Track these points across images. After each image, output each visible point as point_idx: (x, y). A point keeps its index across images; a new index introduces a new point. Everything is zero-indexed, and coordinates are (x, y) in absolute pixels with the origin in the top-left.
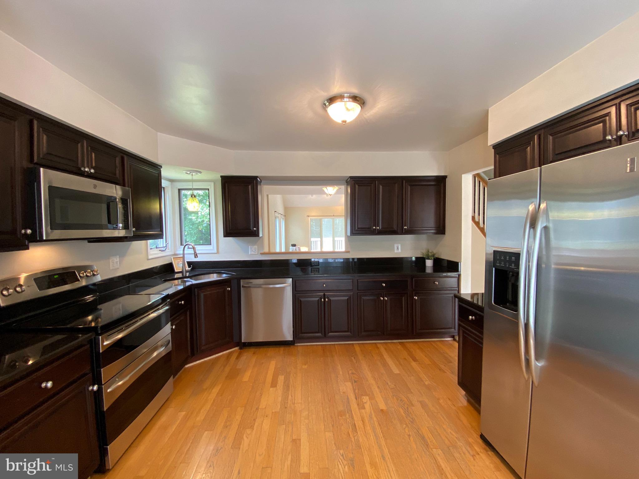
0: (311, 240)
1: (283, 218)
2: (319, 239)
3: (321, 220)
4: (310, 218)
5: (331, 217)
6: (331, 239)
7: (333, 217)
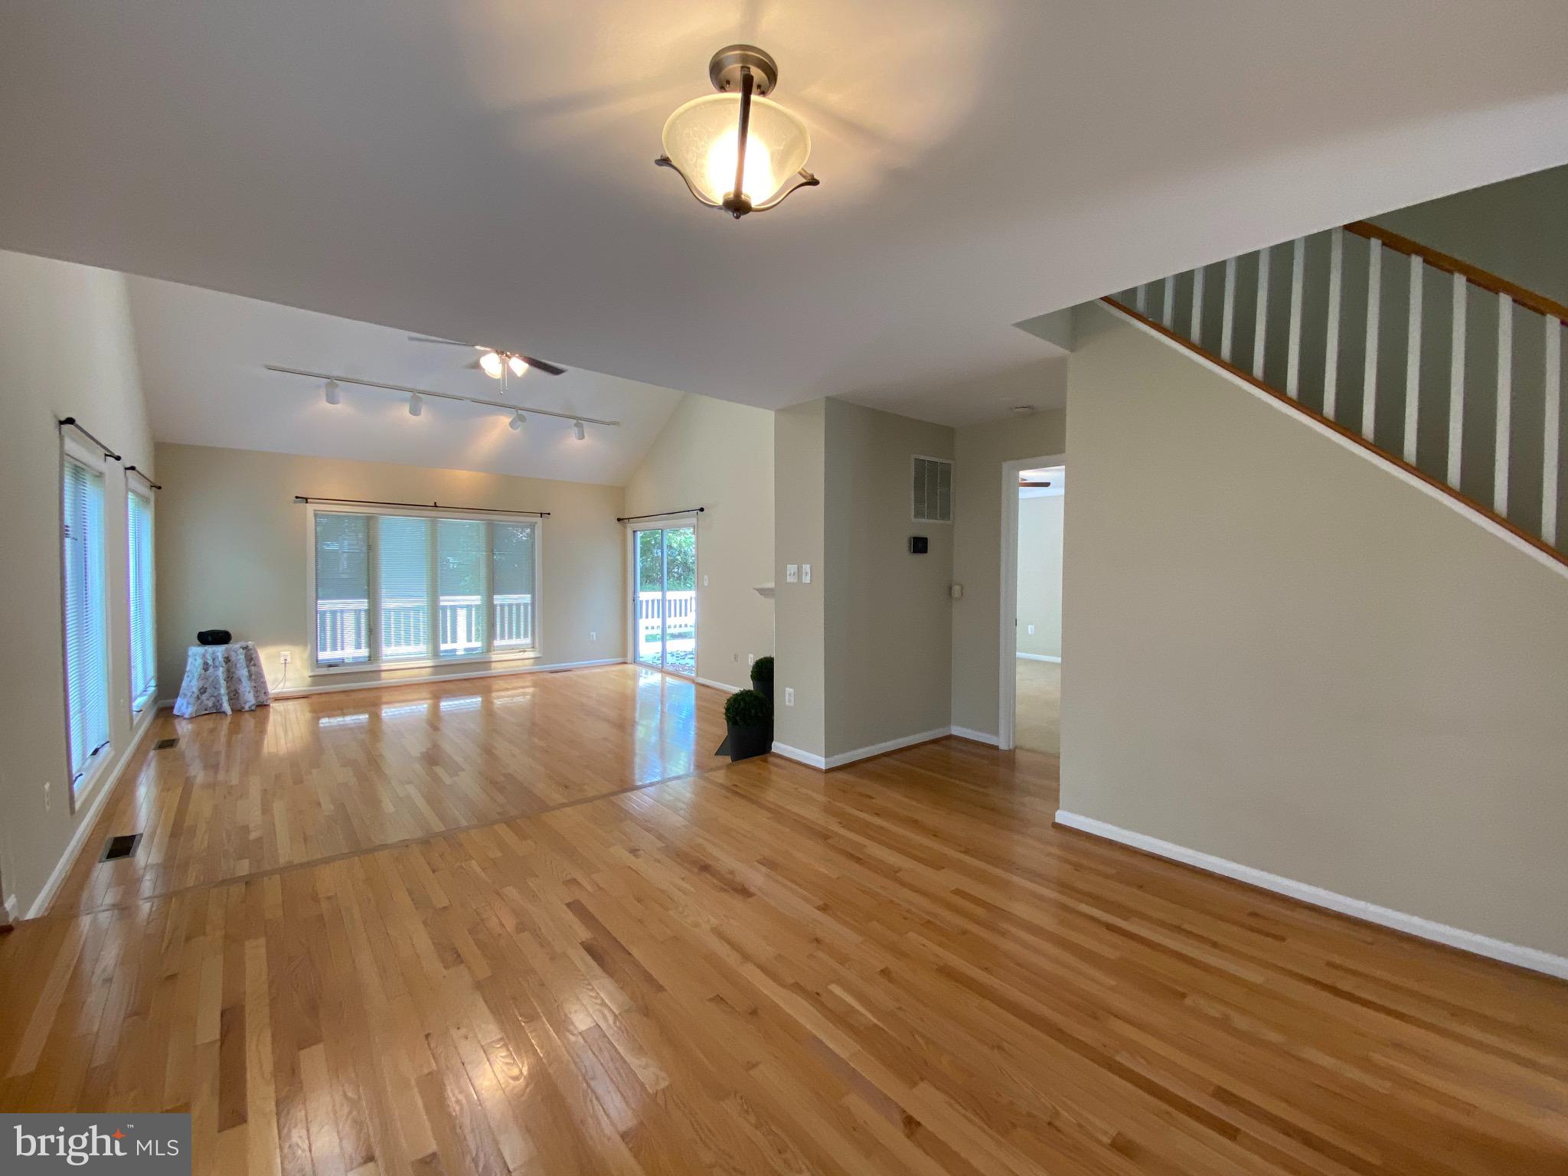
0: (321, 608)
1: (144, 500)
2: (363, 604)
3: (369, 520)
4: (310, 508)
5: (425, 513)
6: (423, 602)
7: (434, 514)
